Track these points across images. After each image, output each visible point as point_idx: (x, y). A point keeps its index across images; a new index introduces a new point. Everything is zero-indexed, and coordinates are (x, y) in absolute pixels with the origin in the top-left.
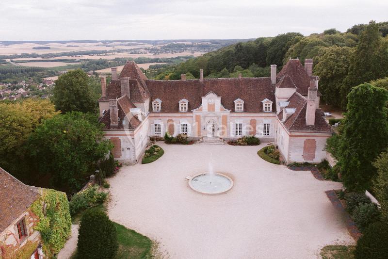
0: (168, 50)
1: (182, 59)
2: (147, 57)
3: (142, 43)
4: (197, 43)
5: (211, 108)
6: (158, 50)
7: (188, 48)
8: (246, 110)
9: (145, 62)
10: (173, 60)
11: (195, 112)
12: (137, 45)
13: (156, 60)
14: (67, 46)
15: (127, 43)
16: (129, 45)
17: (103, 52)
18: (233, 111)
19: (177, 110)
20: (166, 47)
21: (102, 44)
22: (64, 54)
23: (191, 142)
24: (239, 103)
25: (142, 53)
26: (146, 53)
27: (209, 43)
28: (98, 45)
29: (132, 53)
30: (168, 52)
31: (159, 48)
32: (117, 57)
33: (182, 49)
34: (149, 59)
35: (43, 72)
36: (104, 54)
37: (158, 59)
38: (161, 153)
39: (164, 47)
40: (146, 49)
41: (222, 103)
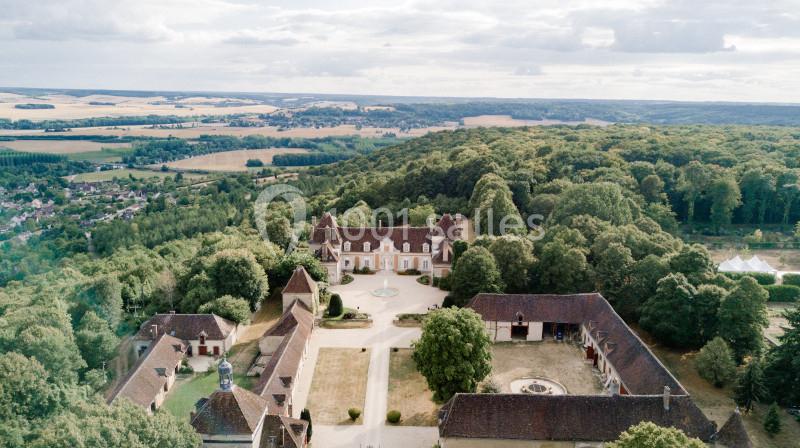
0: (308, 120)
1: (337, 142)
2: (265, 135)
3: (251, 102)
4: (366, 108)
5: (387, 249)
6: (287, 120)
7: (350, 118)
8: (411, 251)
9: (263, 147)
10: (320, 145)
11: (375, 251)
12: (241, 105)
13: (285, 143)
14: (91, 104)
15: (219, 100)
16: (222, 105)
17: (172, 120)
18: (402, 251)
19: (362, 250)
20: (305, 113)
21: (164, 100)
22: (90, 123)
23: (372, 273)
24: (407, 246)
25: (254, 125)
26: (262, 126)
27: (392, 109)
28: (158, 103)
29: (233, 125)
30: (308, 124)
31: (289, 116)
32: (203, 133)
33: (337, 118)
34: (269, 139)
35: (59, 164)
36: (176, 125)
37: (288, 140)
38: (351, 279)
39: (298, 114)
40: (262, 117)
41: (395, 245)
